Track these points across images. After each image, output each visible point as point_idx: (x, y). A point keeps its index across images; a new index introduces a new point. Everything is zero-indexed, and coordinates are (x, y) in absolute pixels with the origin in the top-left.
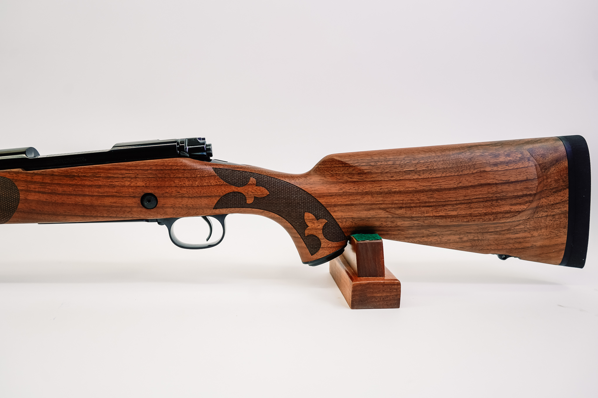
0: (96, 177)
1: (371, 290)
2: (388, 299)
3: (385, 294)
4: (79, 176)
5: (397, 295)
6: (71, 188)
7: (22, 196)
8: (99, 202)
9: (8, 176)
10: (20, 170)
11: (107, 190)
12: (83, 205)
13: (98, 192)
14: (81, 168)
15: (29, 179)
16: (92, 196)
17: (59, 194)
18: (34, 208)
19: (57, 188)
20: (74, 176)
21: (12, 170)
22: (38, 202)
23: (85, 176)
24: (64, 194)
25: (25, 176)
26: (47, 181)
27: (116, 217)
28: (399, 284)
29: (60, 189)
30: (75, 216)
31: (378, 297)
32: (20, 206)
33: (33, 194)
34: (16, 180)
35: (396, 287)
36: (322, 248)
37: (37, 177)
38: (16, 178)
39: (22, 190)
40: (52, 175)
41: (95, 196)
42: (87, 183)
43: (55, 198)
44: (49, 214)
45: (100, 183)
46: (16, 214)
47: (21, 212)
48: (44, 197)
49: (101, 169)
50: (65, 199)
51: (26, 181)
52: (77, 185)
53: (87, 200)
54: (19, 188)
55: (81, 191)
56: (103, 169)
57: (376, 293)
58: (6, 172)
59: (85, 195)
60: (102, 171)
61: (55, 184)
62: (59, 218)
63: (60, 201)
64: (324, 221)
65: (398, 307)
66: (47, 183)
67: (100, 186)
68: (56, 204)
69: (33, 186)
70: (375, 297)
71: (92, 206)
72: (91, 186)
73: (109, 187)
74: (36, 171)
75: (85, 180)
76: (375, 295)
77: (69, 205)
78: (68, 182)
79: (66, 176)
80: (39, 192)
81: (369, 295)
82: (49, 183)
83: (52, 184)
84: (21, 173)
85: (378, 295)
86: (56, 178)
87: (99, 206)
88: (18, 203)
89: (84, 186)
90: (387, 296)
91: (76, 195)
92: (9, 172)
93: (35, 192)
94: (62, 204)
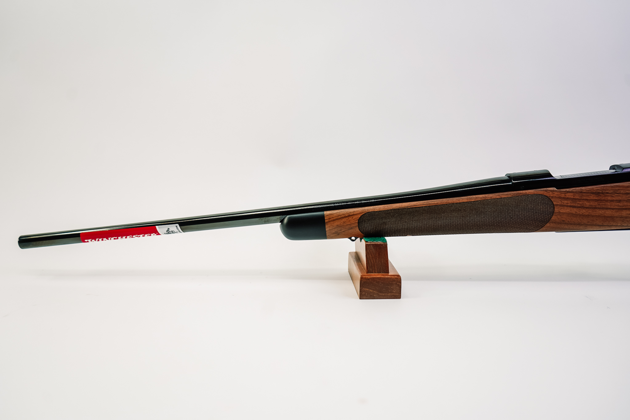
0: (617, 193)
4: (603, 193)
6: (596, 203)
7: (556, 210)
8: (618, 214)
9: (545, 194)
10: (555, 189)
11: (625, 204)
12: (605, 217)
13: (619, 206)
14: (604, 187)
15: (562, 196)
16: (613, 209)
17: (587, 208)
18: (564, 219)
19: (585, 203)
20: (599, 193)
21: (548, 189)
22: (569, 214)
23: (608, 193)
24: (591, 208)
25: (559, 194)
26: (577, 197)
27: (626, 226)
29: (587, 204)
30: (594, 225)
32: (554, 218)
33: (565, 208)
34: (552, 197)
37: (569, 194)
38: (552, 195)
39: (557, 205)
40: (581, 192)
41: (615, 209)
42: (609, 198)
43: (583, 211)
44: (574, 224)
45: (621, 199)
46: (548, 225)
47: (553, 222)
48: (574, 211)
49: (620, 187)
50: (590, 212)
51: (560, 198)
52: (601, 200)
53: (608, 213)
54: (554, 203)
55: (604, 205)
56: (623, 187)
58: (544, 190)
59: (607, 209)
60: (621, 188)
61: (583, 199)
62: (581, 227)
63: (587, 214)
66: (577, 199)
67: (619, 201)
68: (583, 216)
69: (566, 202)
71: (612, 218)
72: (612, 201)
73: (627, 201)
74: (568, 190)
75: (608, 196)
77: (593, 216)
78: (595, 198)
79: (593, 193)
80: (570, 206)
82: (579, 199)
83: (581, 199)
84: (556, 191)
86: (584, 194)
87: (617, 217)
88: (552, 215)
89: (607, 201)
91: (599, 208)
92: (546, 191)
93: (567, 206)
94: (588, 216)
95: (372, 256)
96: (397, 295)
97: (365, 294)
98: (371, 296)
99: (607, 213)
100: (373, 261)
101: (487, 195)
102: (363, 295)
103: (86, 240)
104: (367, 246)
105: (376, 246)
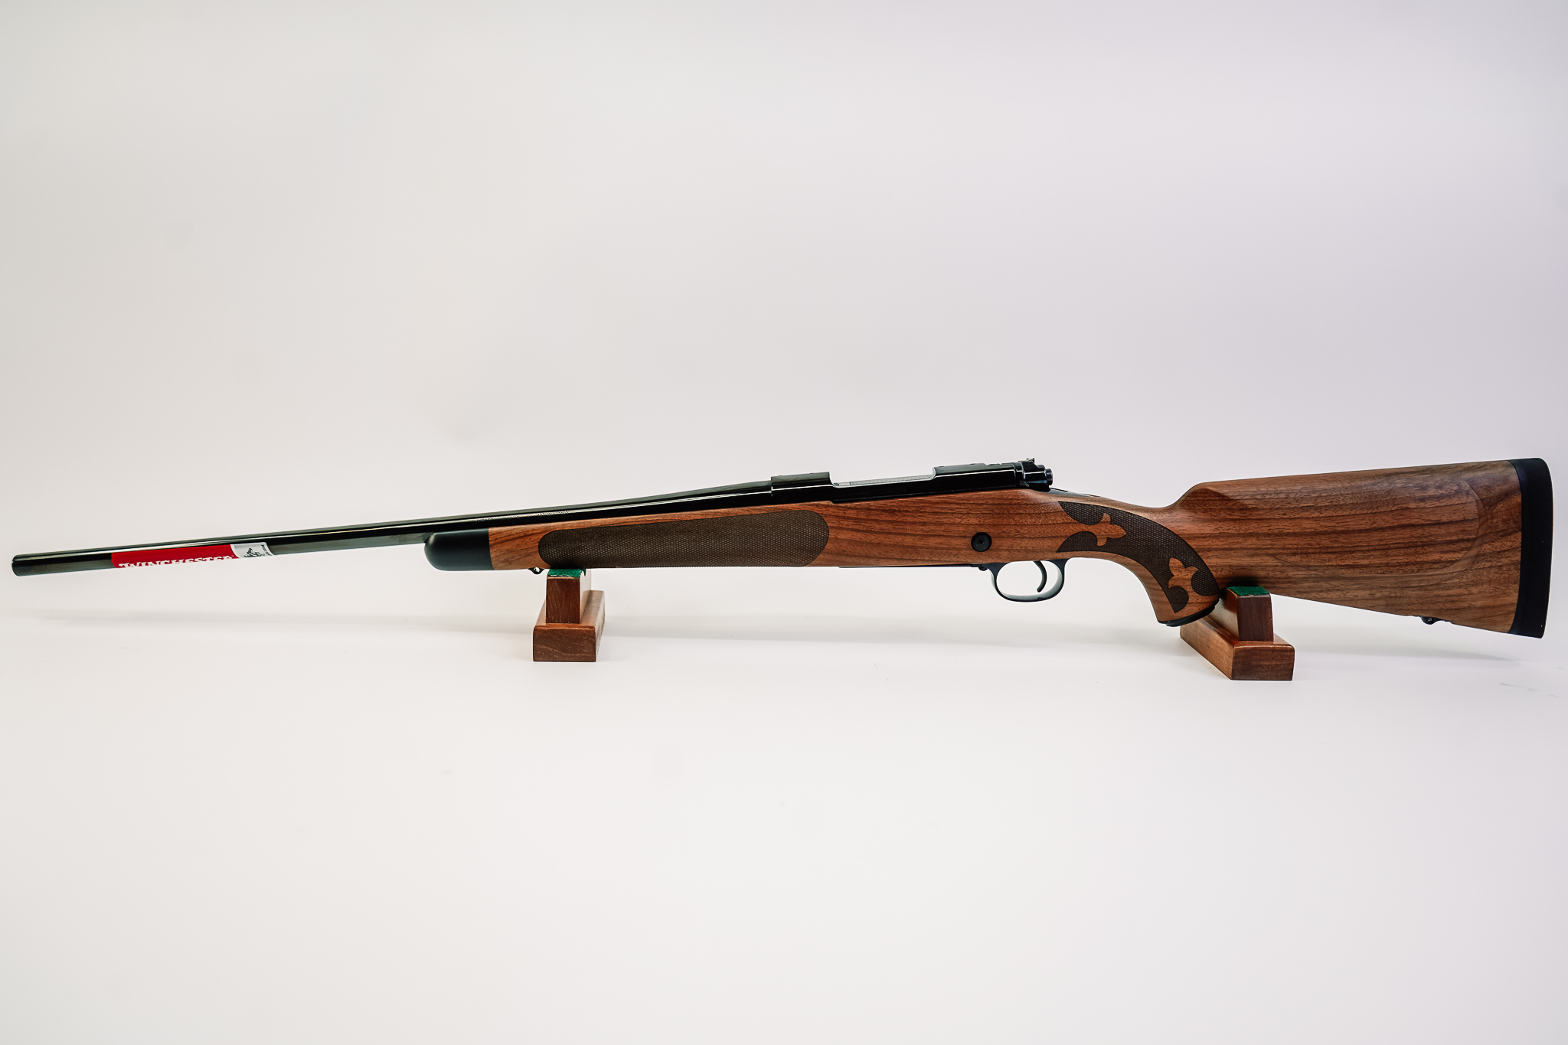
0: (921, 512)
1: (1258, 657)
2: (1279, 668)
3: (1274, 663)
4: (899, 511)
5: (1289, 664)
6: (890, 526)
7: (832, 534)
8: (922, 543)
9: (816, 510)
10: (831, 503)
11: (933, 528)
12: (903, 546)
13: (922, 530)
14: (903, 501)
15: (840, 514)
16: (915, 535)
17: (876, 533)
18: (844, 549)
19: (874, 525)
20: (895, 511)
21: (820, 502)
22: (850, 541)
23: (907, 511)
24: (882, 533)
25: (836, 510)
26: (862, 517)
27: (938, 561)
28: (1293, 650)
29: (877, 527)
30: (890, 559)
31: (1265, 665)
32: (828, 546)
33: (845, 532)
34: (826, 515)
35: (1288, 654)
36: (1190, 603)
37: (850, 511)
38: (825, 513)
39: (833, 527)
40: (869, 509)
41: (918, 535)
42: (910, 519)
43: (872, 538)
44: (860, 557)
45: (926, 520)
46: (821, 556)
47: (828, 553)
48: (858, 536)
49: (926, 503)
50: (882, 538)
51: (837, 517)
52: (897, 522)
53: (909, 540)
54: (829, 524)
55: (902, 529)
56: (929, 502)
57: (1263, 660)
58: (814, 505)
59: (906, 534)
60: (927, 505)
61: (872, 520)
62: (871, 561)
63: (877, 541)
64: (1194, 569)
65: (1290, 679)
66: (862, 519)
67: (924, 524)
68: (871, 544)
69: (846, 523)
70: (1261, 666)
71: (914, 548)
72: (914, 523)
73: (935, 524)
74: (849, 505)
75: (908, 516)
76: (1262, 663)
77: (886, 545)
78: (887, 519)
79: (885, 511)
80: (852, 530)
81: (1254, 663)
82: (865, 519)
83: (867, 520)
84: (831, 506)
85: (1266, 663)
86: (873, 512)
87: (922, 548)
88: (827, 542)
89: (906, 523)
90: (1277, 666)
91: (894, 534)
92: (817, 505)
93: (848, 529)
94: (878, 545)
95: (555, 596)
96: (591, 657)
97: (541, 654)
98: (550, 656)
99: (906, 540)
100: (557, 605)
101: (730, 510)
102: (539, 655)
103: (121, 565)
104: (550, 583)
105: (562, 582)
